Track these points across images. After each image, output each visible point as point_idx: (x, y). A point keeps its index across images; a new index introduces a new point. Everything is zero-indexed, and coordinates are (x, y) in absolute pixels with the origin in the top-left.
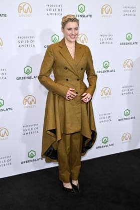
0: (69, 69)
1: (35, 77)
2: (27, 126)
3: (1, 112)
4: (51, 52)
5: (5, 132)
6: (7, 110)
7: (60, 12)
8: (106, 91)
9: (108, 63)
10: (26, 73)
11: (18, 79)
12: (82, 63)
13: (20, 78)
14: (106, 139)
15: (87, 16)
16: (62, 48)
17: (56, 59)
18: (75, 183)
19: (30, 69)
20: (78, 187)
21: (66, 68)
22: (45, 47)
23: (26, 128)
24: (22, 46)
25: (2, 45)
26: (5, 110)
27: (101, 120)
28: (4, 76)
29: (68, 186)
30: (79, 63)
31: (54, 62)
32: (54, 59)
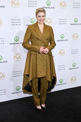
0: (39, 39)
1: (20, 43)
2: (16, 72)
3: (1, 63)
4: (29, 29)
5: (3, 75)
6: (4, 62)
7: (36, 5)
8: (62, 52)
9: (63, 36)
10: (15, 41)
11: (10, 44)
12: (47, 36)
13: (12, 44)
14: (62, 80)
15: (52, 8)
16: (36, 27)
17: (32, 33)
18: (43, 106)
19: (18, 38)
20: (45, 108)
21: (38, 39)
22: (27, 25)
23: (15, 73)
24: (14, 25)
25: (1, 24)
26: (3, 62)
27: (59, 69)
28: (3, 42)
29: (39, 107)
30: (46, 36)
31: (31, 35)
32: (31, 34)
